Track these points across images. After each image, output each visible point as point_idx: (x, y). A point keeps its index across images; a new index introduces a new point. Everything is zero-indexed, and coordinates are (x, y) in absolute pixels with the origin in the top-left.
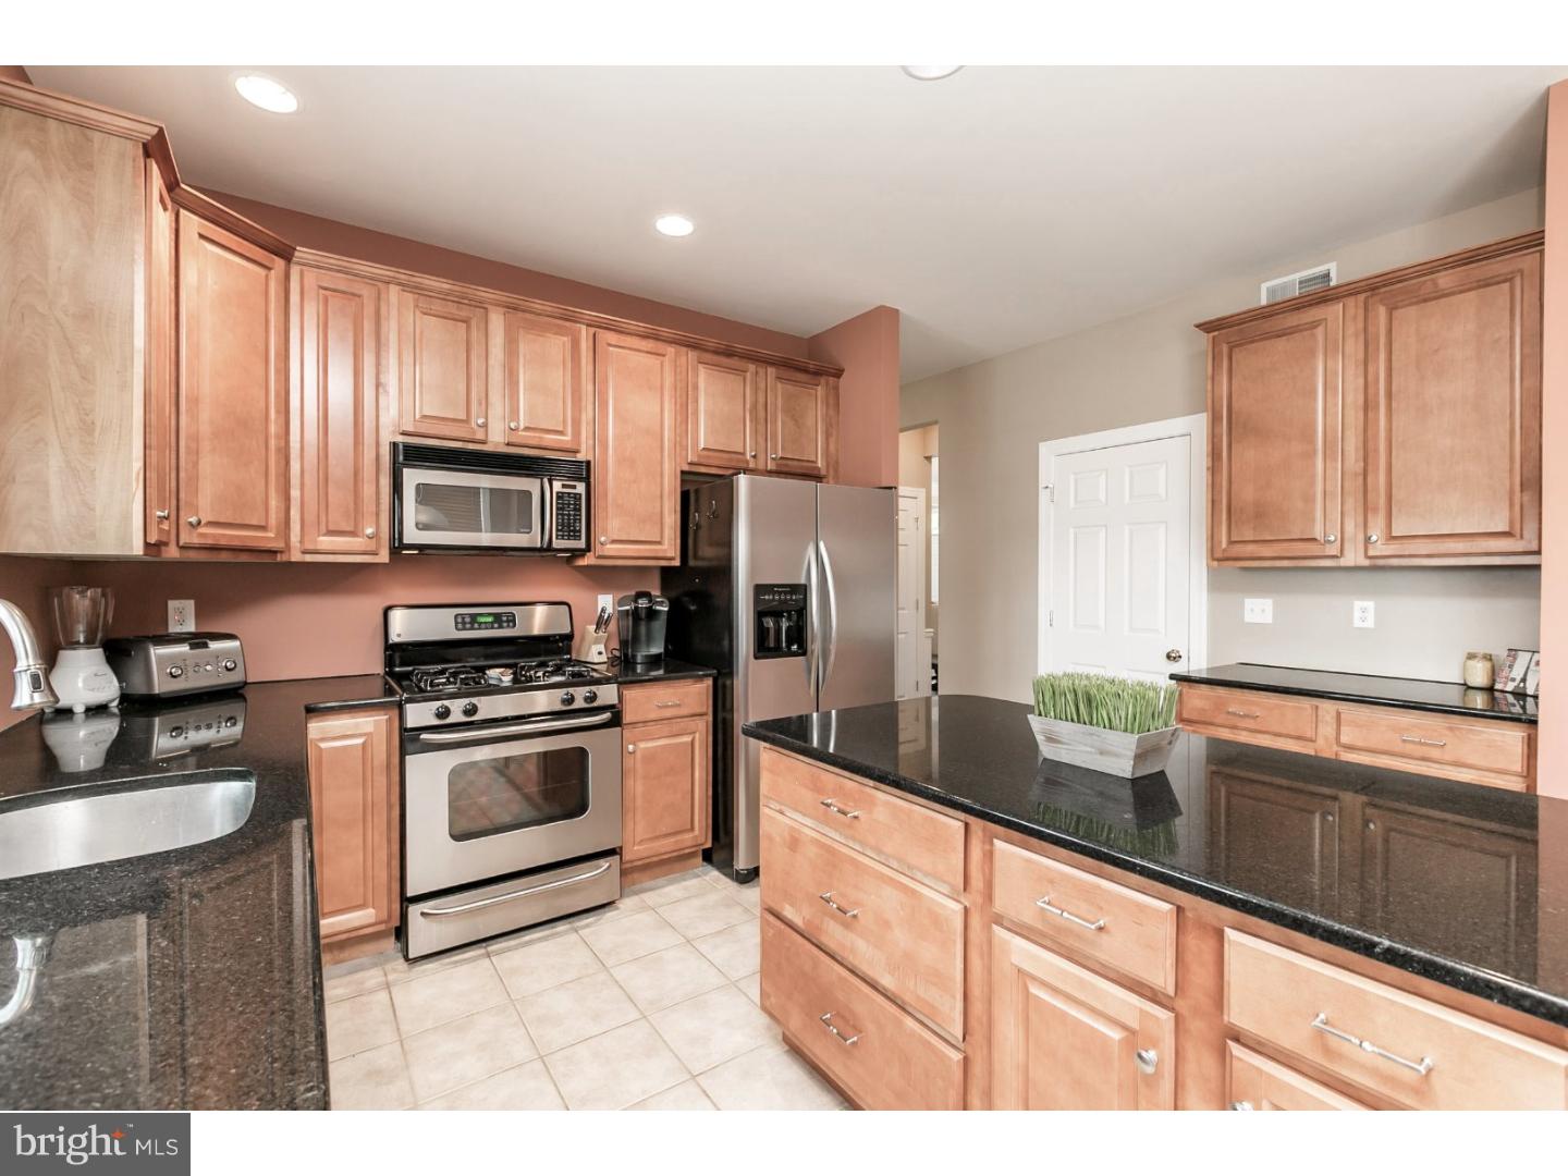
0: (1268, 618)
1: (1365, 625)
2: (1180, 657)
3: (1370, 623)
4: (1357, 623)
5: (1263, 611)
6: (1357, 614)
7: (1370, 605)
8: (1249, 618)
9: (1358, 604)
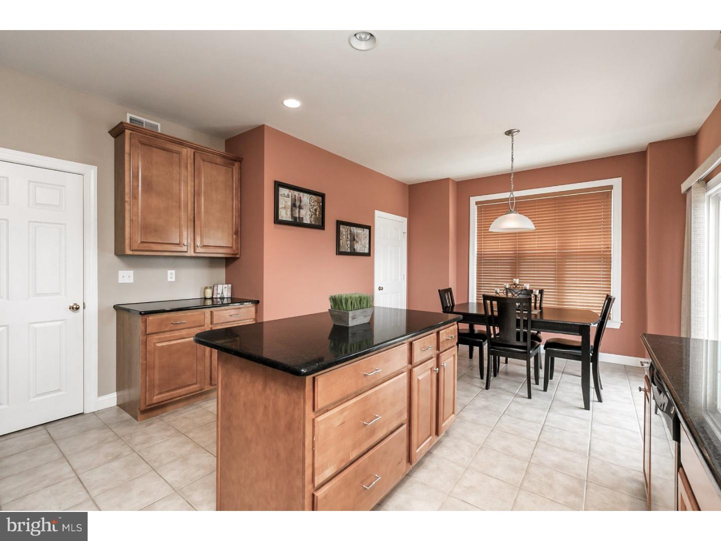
0: (131, 280)
1: (172, 280)
2: (79, 308)
3: (173, 280)
4: (169, 280)
5: (129, 276)
6: (169, 275)
7: (173, 271)
8: (121, 281)
9: (169, 272)
